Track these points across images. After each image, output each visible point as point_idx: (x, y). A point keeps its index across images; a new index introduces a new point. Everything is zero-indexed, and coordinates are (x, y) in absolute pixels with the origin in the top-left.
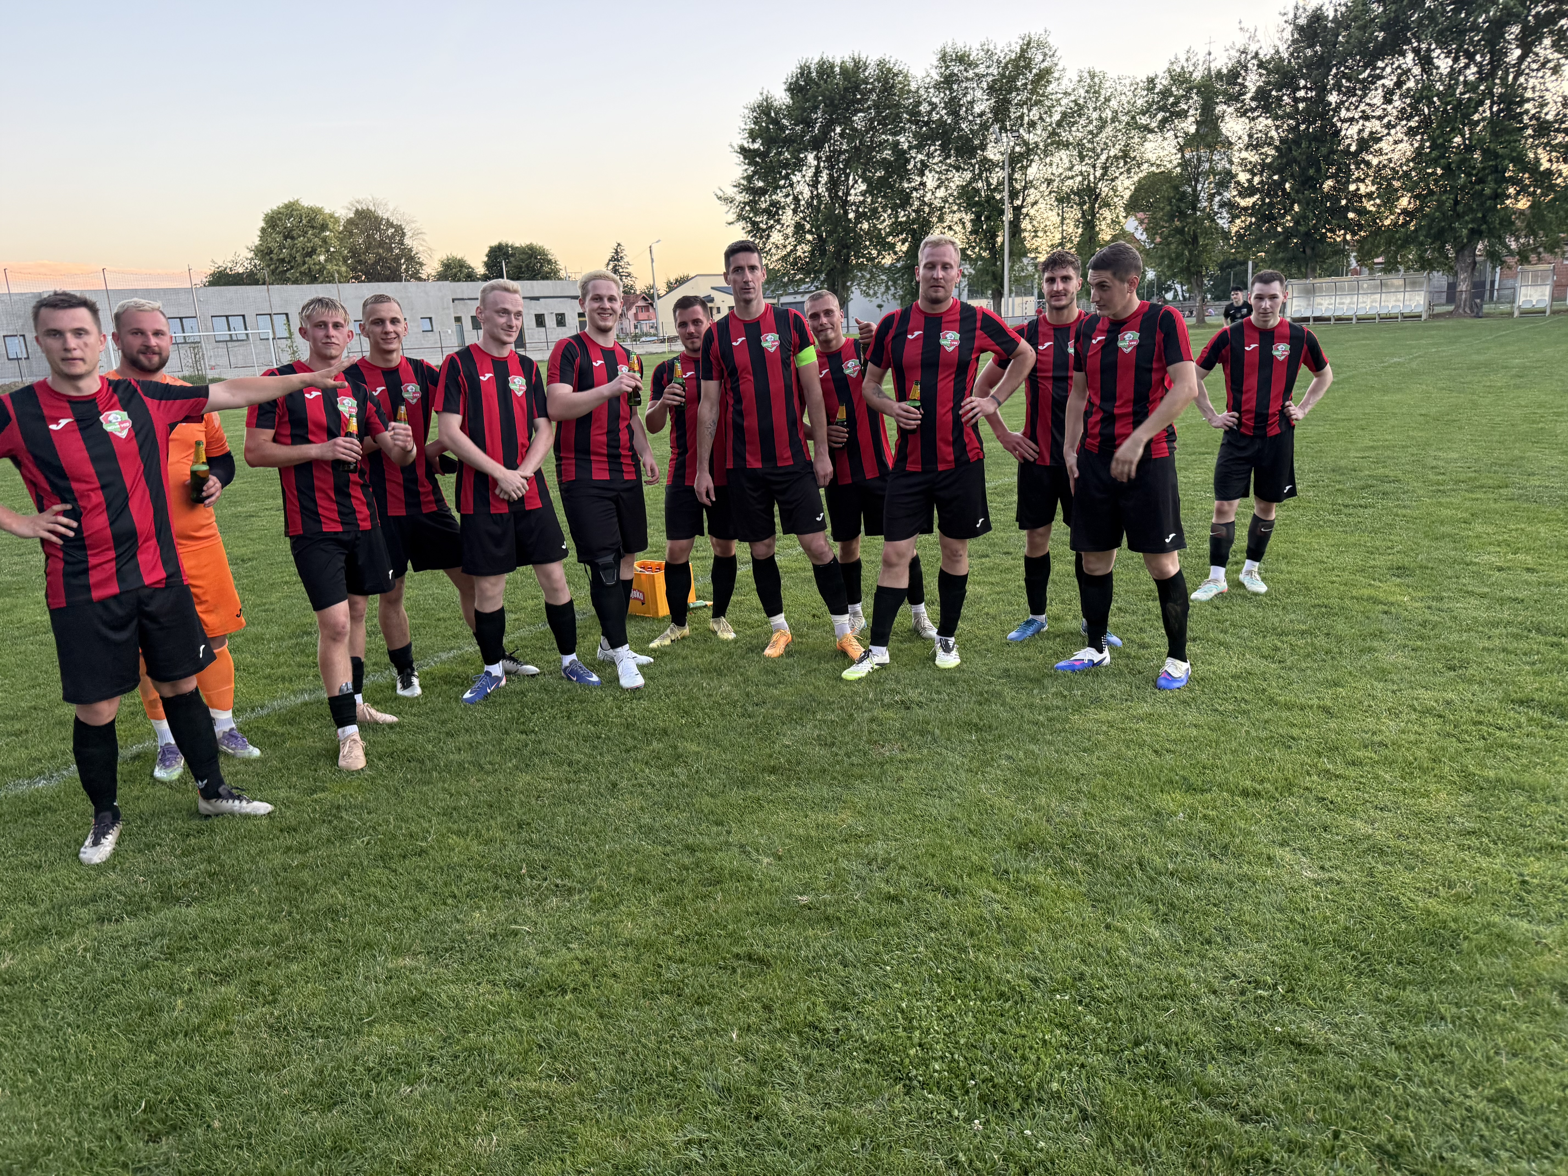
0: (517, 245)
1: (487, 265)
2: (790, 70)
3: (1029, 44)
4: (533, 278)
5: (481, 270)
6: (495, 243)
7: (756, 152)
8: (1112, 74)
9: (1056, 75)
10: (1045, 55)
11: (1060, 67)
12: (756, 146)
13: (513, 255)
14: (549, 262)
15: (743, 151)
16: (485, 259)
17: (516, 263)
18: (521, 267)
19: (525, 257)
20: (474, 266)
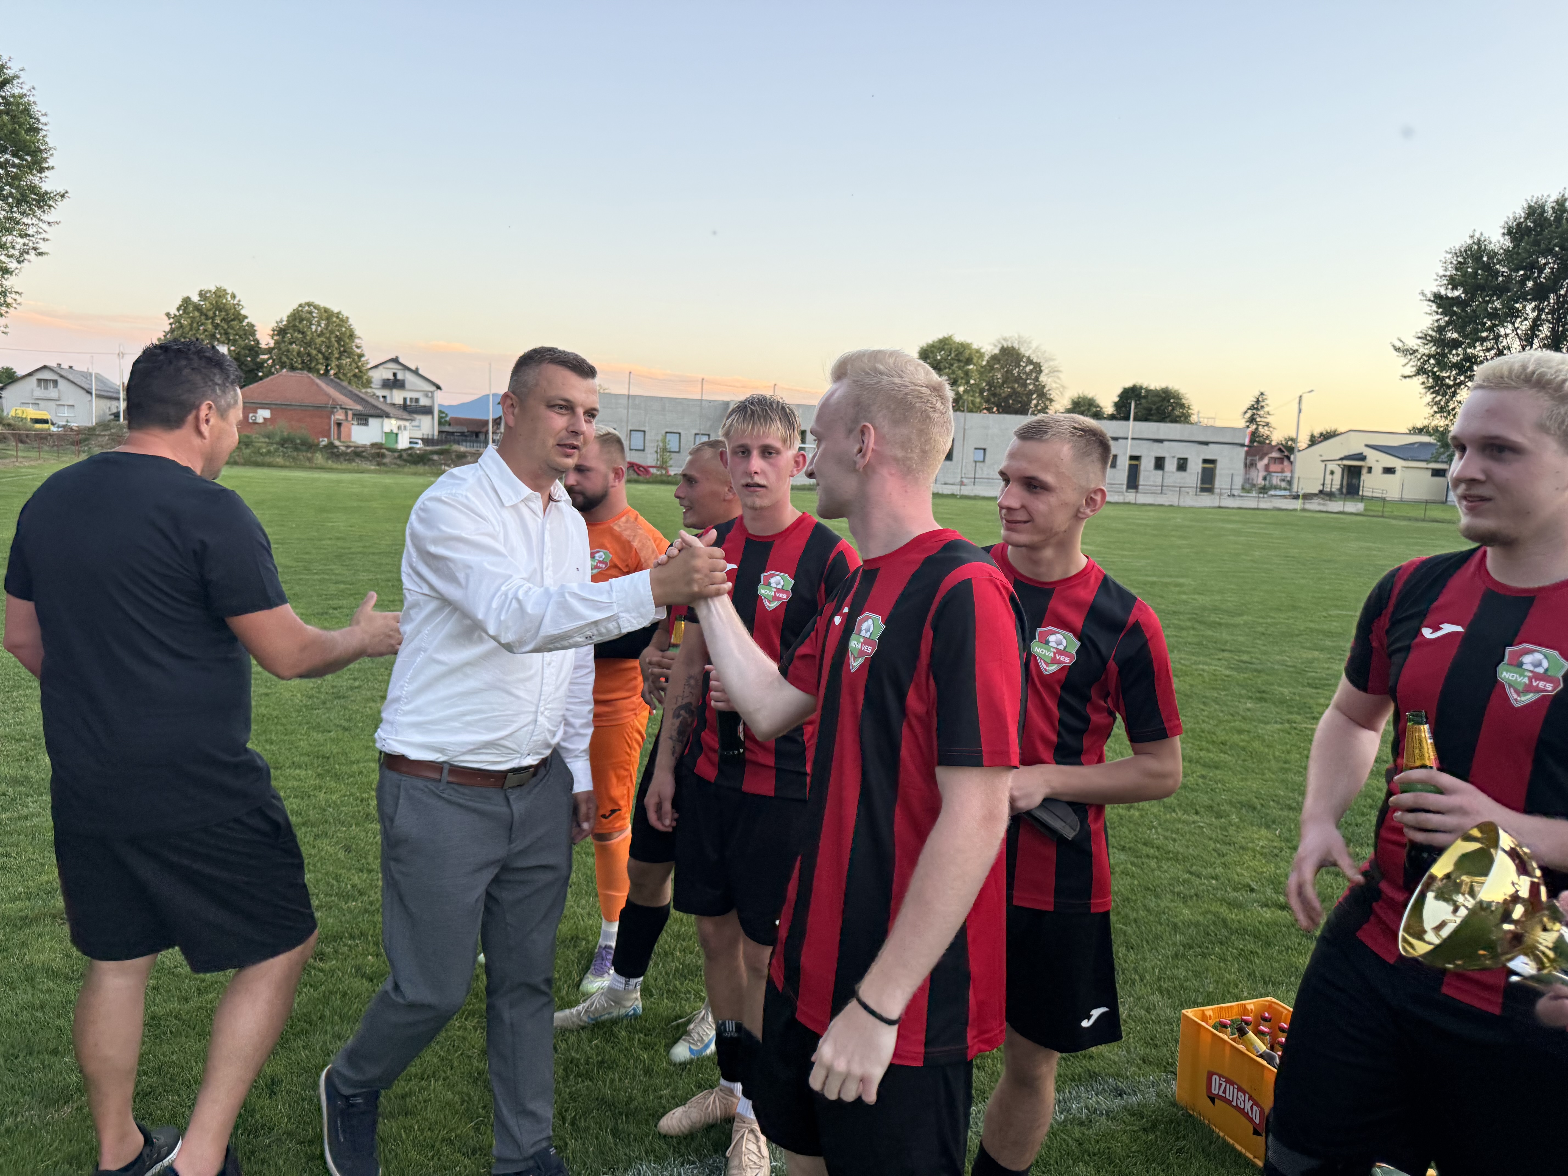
0: (1152, 387)
1: (1117, 405)
4: (1162, 420)
5: (1109, 409)
6: (1129, 384)
7: (1456, 301)
12: (1456, 293)
13: (1145, 397)
14: (1182, 406)
15: (1439, 299)
16: (1117, 399)
17: (1146, 405)
18: (1151, 409)
19: (1156, 399)
20: (1101, 404)
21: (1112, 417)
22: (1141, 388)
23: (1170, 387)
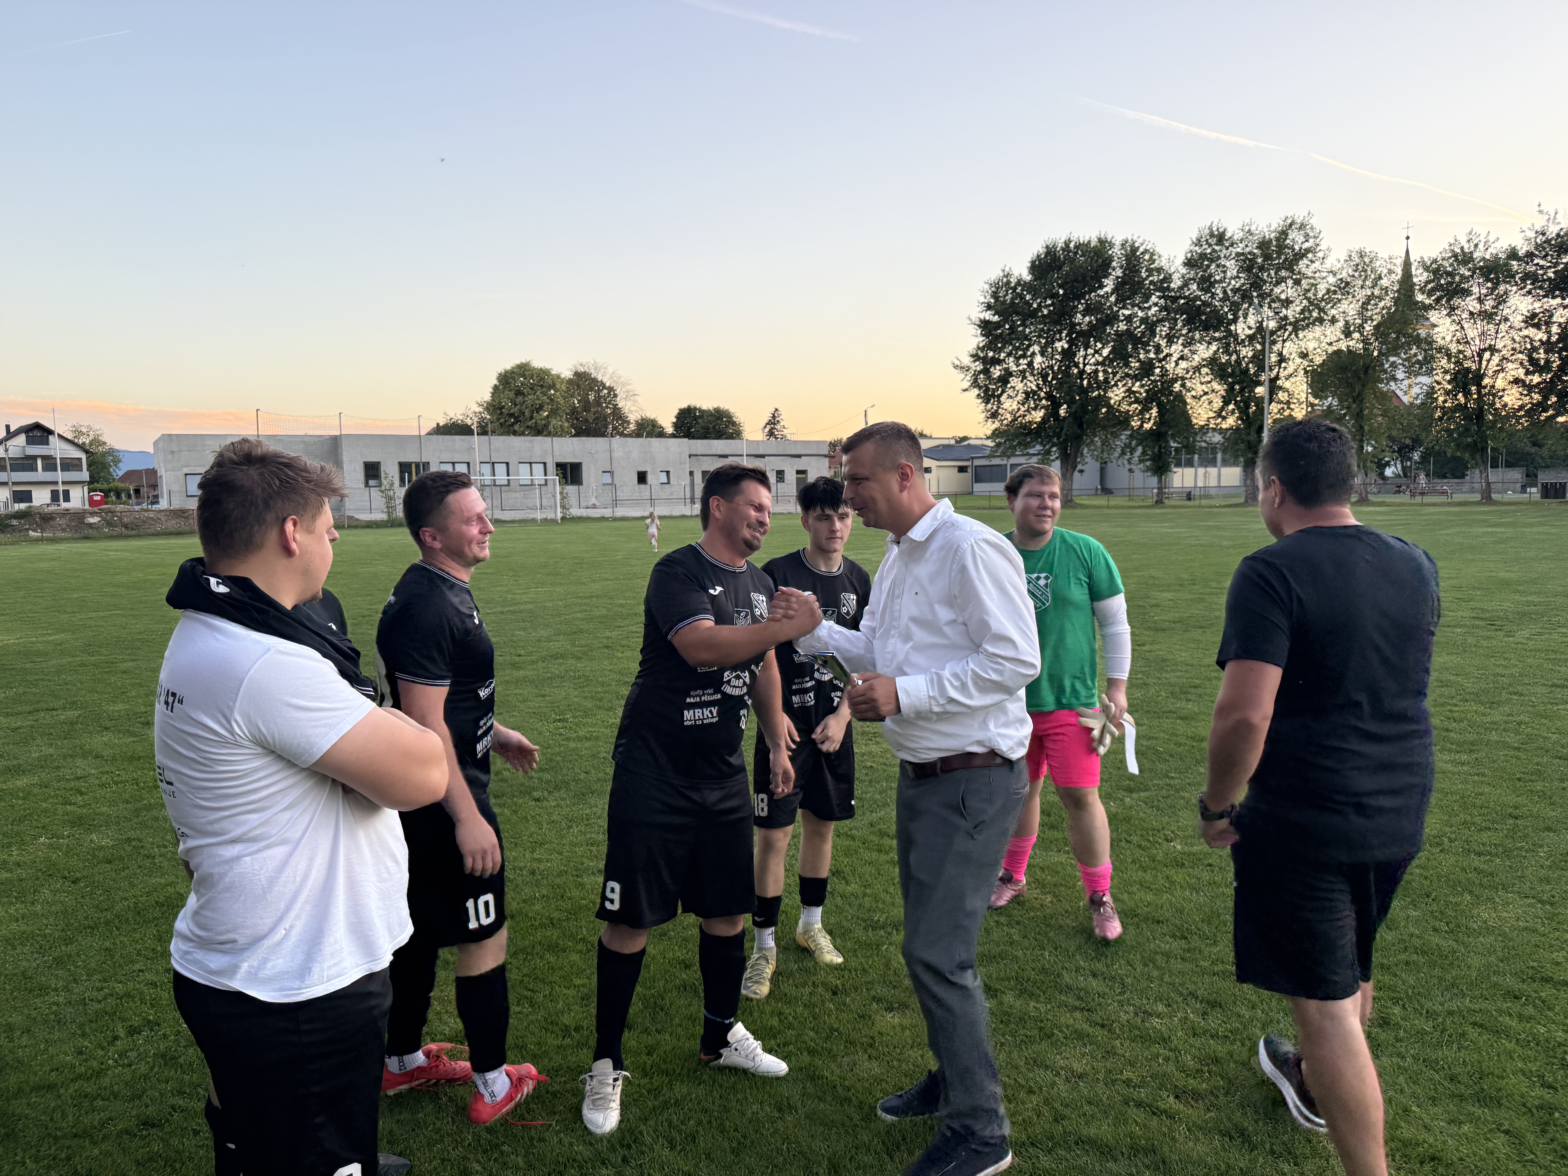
0: (704, 408)
1: (676, 426)
2: (1037, 248)
3: (1291, 225)
4: (719, 437)
5: (670, 430)
6: (684, 406)
7: (994, 324)
8: (1383, 254)
9: (1321, 255)
10: (1307, 236)
11: (1323, 246)
12: (996, 318)
13: (701, 417)
14: (734, 424)
15: (982, 323)
16: (675, 420)
17: (702, 424)
18: (708, 428)
19: (712, 419)
20: (663, 425)
21: (673, 436)
22: (695, 409)
23: (722, 407)
